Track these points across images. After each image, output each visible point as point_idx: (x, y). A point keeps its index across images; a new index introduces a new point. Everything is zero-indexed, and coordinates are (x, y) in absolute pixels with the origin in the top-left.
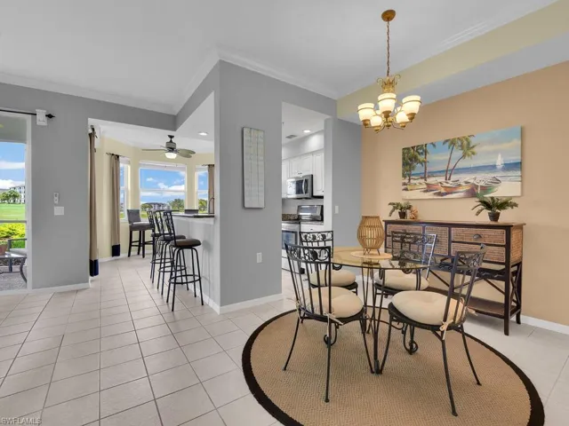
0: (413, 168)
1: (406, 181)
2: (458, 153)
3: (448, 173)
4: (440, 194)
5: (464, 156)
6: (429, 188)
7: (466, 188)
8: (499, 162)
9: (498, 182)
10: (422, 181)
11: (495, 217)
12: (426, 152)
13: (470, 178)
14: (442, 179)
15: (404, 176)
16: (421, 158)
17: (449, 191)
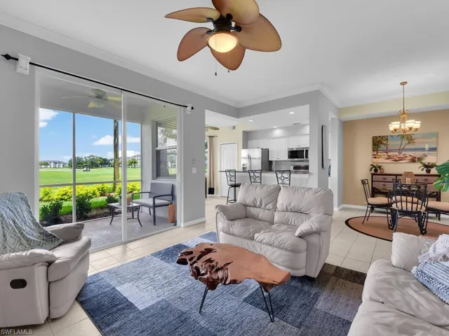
0: (380, 147)
1: (375, 153)
2: (405, 142)
3: (400, 150)
4: (396, 160)
5: (409, 143)
6: (389, 158)
7: (410, 158)
8: (427, 147)
9: (426, 156)
10: (385, 154)
11: (429, 171)
12: (387, 139)
13: (412, 153)
14: (397, 154)
15: (374, 150)
16: (385, 142)
17: (401, 159)
